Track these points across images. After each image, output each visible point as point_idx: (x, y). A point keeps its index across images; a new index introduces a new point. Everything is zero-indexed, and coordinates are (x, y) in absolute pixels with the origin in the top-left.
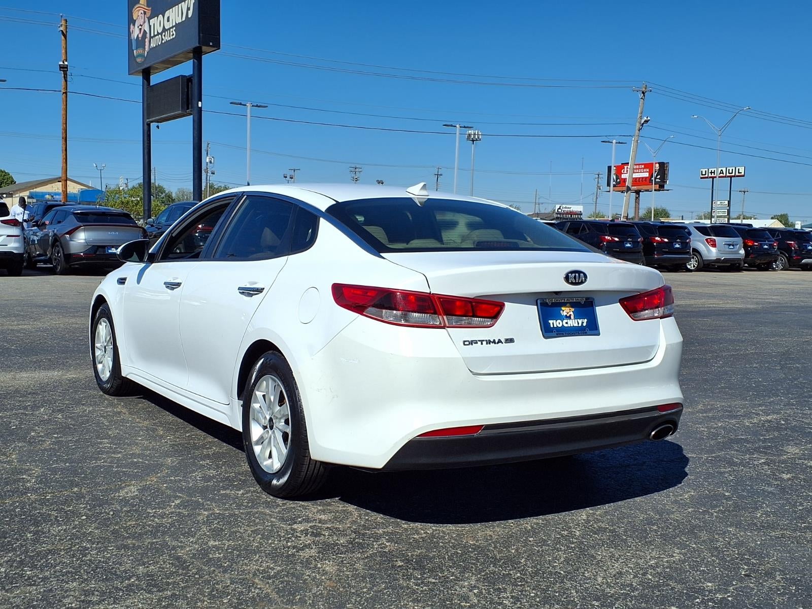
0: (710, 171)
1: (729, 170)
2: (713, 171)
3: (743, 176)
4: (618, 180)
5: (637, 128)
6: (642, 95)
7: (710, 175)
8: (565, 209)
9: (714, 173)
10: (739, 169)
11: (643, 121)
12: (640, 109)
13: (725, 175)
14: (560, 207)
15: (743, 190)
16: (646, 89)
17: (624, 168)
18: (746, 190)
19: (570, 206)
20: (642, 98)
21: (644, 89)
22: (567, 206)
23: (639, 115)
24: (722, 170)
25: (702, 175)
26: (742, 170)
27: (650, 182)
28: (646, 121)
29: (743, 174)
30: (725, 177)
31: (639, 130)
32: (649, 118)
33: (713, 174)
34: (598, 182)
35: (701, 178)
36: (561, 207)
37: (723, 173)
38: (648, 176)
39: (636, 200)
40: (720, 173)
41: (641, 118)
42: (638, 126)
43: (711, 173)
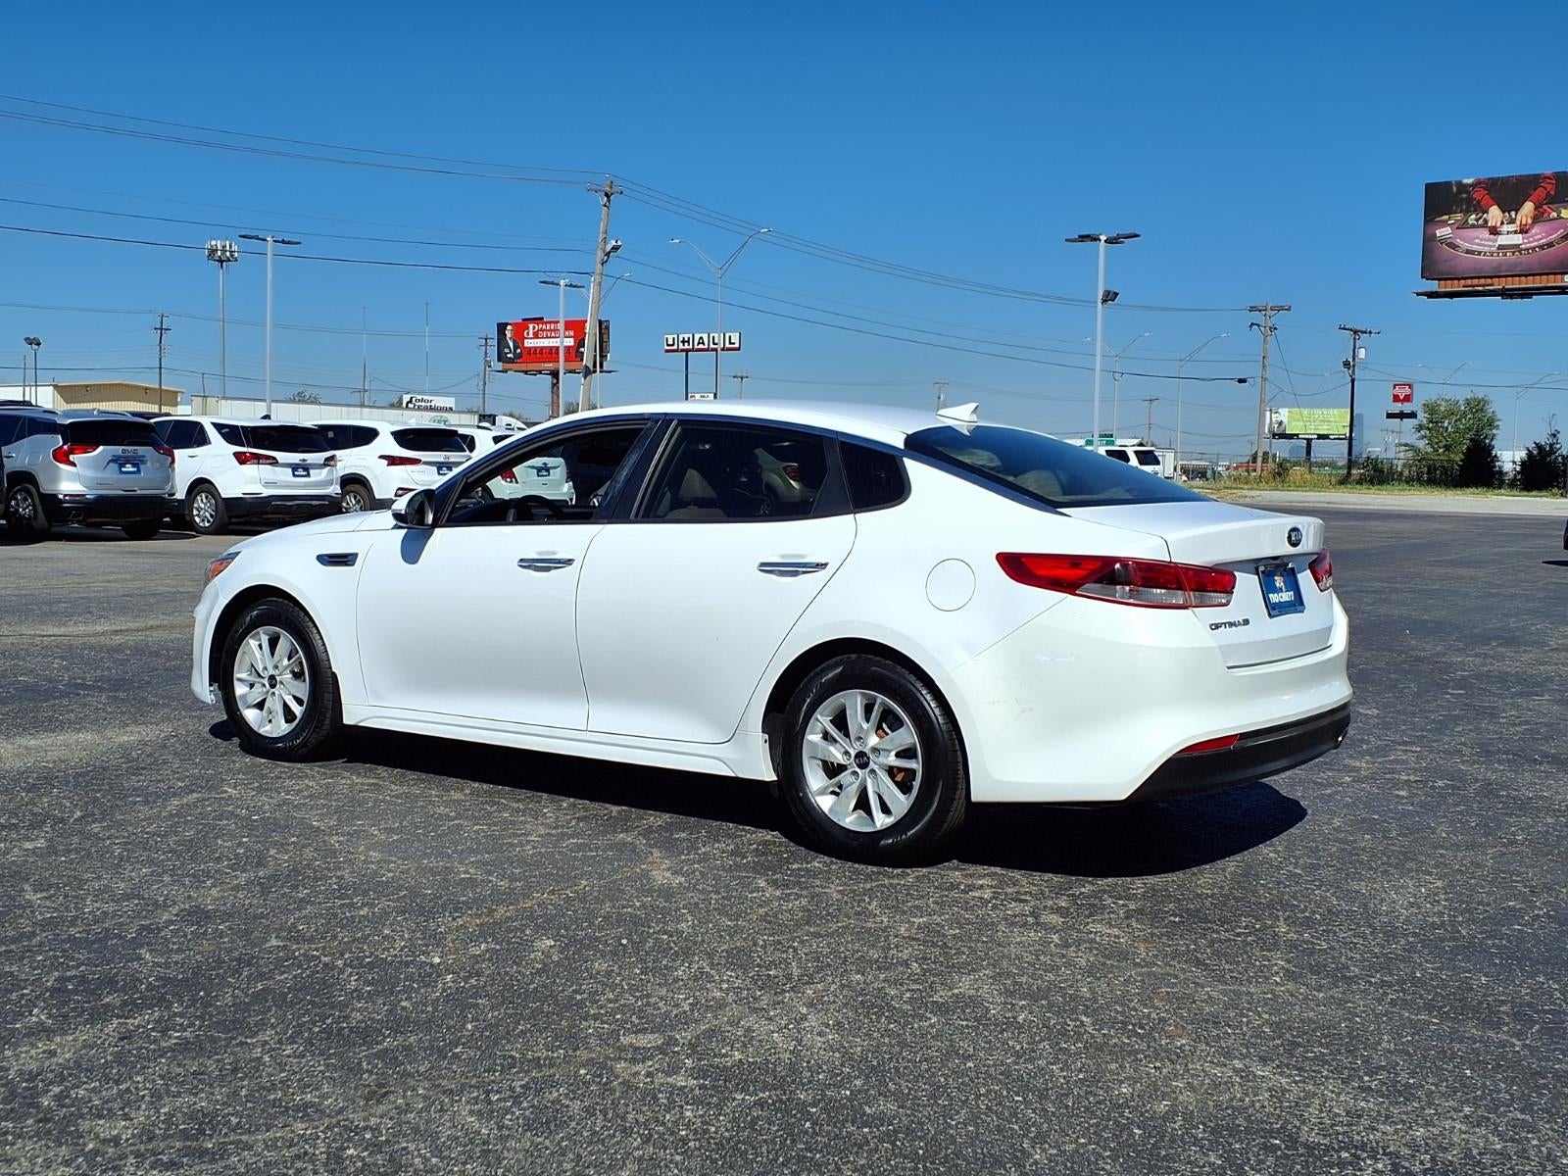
0: (681, 339)
1: (713, 338)
2: (686, 339)
3: (739, 349)
4: (519, 351)
5: (598, 260)
6: (606, 198)
7: (681, 346)
8: (420, 404)
9: (688, 342)
10: (730, 337)
11: (609, 248)
12: (602, 224)
13: (706, 346)
14: (411, 398)
15: (739, 374)
16: (611, 188)
17: (528, 328)
18: (745, 375)
19: (430, 398)
20: (605, 206)
21: (608, 189)
22: (425, 398)
23: (601, 236)
24: (701, 338)
25: (668, 345)
26: (735, 339)
27: (576, 356)
28: (615, 248)
29: (737, 345)
30: (707, 350)
31: (602, 264)
32: (619, 243)
33: (686, 344)
34: (486, 353)
35: (667, 351)
36: (414, 400)
37: (703, 343)
38: (572, 344)
39: (553, 388)
40: (699, 343)
41: (605, 240)
42: (600, 255)
43: (683, 342)
